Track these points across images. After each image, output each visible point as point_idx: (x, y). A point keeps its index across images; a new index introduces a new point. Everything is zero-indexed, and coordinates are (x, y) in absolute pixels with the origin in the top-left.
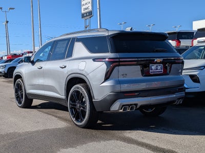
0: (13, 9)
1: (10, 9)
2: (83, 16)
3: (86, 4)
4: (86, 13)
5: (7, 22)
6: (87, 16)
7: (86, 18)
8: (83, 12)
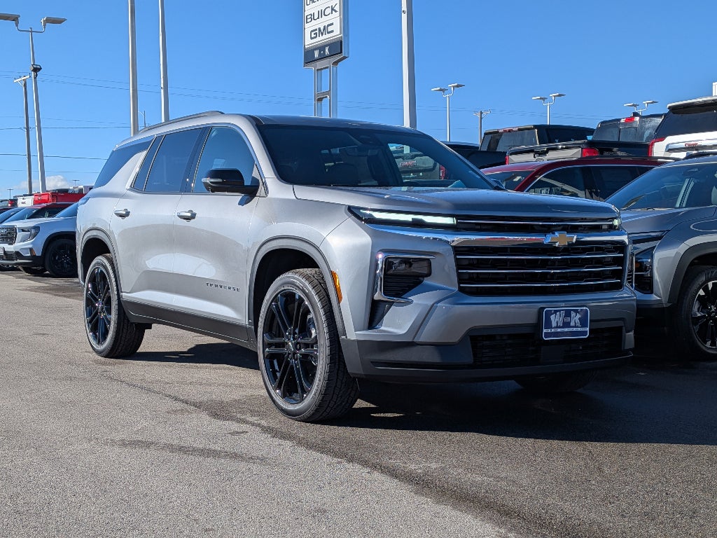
0: (59, 21)
1: (50, 21)
2: (309, 58)
3: (322, 13)
4: (321, 48)
5: (36, 70)
6: (322, 57)
7: (320, 64)
8: (309, 42)
